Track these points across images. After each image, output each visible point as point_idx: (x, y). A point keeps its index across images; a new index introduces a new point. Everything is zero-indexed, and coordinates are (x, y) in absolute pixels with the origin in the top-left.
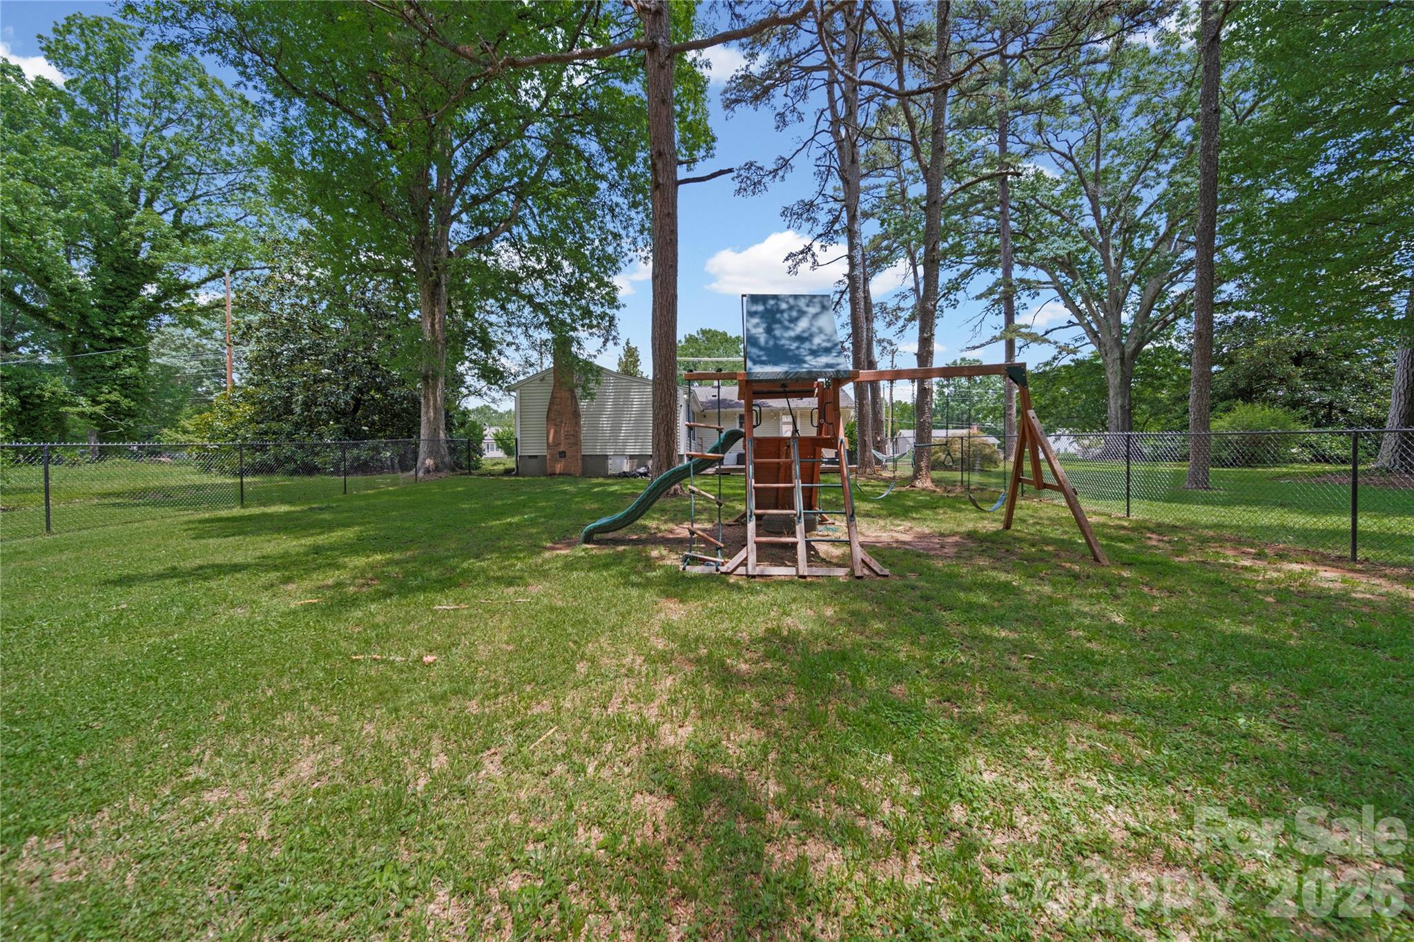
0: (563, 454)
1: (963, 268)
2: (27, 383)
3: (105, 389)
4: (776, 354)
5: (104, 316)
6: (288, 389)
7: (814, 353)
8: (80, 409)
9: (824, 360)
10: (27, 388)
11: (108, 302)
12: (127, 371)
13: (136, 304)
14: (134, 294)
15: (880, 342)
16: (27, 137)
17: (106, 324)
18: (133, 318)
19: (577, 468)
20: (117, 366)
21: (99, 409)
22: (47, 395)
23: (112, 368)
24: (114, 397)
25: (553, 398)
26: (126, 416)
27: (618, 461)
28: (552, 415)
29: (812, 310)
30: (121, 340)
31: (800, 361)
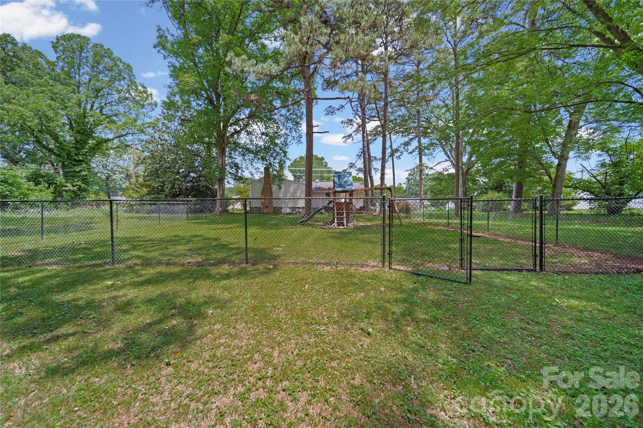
0: (267, 207)
1: (410, 137)
2: (51, 178)
3: (76, 180)
4: (341, 186)
5: (75, 152)
6: (163, 183)
7: (348, 185)
8: (68, 188)
9: (350, 187)
10: (51, 180)
11: (77, 146)
12: (84, 173)
13: (87, 147)
14: (86, 143)
15: (374, 169)
16: (45, 80)
17: (76, 155)
18: (86, 152)
19: (271, 211)
20: (80, 171)
21: (75, 188)
22: (58, 183)
23: (78, 172)
24: (79, 183)
25: (264, 187)
26: (83, 191)
27: (285, 208)
28: (264, 193)
29: (348, 176)
30: (82, 161)
31: (345, 187)
